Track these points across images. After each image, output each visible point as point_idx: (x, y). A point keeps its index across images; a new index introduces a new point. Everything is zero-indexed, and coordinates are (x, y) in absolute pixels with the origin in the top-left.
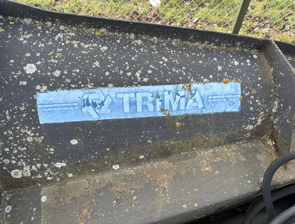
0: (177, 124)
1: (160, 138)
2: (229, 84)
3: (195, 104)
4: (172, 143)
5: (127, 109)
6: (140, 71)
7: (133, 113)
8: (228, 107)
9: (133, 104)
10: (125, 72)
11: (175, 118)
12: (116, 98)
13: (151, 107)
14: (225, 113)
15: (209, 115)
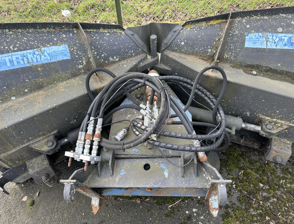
0: (39, 69)
1: (33, 78)
2: (61, 46)
3: (45, 58)
4: (41, 80)
5: (9, 65)
6: (12, 46)
7: (13, 66)
8: (64, 57)
9: (11, 62)
10: (4, 47)
11: (36, 66)
12: (2, 60)
13: (22, 62)
14: (63, 61)
15: (55, 62)
